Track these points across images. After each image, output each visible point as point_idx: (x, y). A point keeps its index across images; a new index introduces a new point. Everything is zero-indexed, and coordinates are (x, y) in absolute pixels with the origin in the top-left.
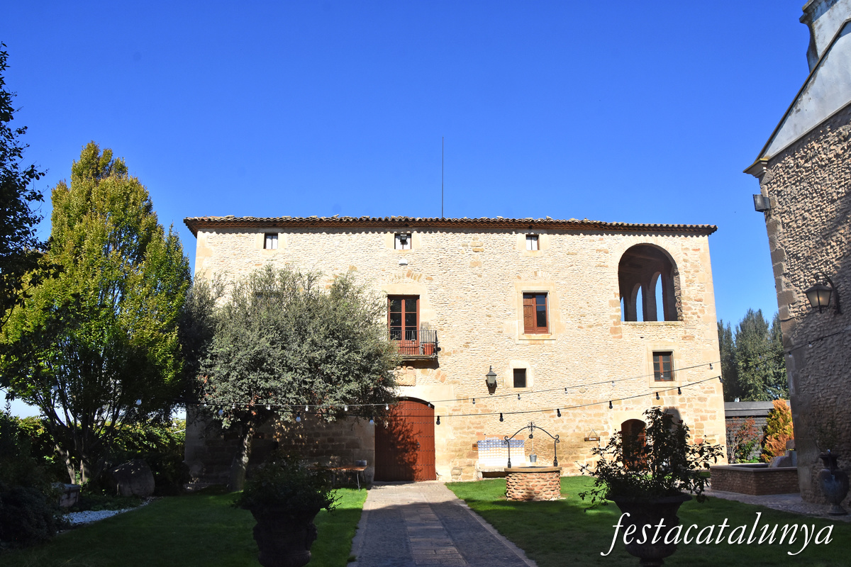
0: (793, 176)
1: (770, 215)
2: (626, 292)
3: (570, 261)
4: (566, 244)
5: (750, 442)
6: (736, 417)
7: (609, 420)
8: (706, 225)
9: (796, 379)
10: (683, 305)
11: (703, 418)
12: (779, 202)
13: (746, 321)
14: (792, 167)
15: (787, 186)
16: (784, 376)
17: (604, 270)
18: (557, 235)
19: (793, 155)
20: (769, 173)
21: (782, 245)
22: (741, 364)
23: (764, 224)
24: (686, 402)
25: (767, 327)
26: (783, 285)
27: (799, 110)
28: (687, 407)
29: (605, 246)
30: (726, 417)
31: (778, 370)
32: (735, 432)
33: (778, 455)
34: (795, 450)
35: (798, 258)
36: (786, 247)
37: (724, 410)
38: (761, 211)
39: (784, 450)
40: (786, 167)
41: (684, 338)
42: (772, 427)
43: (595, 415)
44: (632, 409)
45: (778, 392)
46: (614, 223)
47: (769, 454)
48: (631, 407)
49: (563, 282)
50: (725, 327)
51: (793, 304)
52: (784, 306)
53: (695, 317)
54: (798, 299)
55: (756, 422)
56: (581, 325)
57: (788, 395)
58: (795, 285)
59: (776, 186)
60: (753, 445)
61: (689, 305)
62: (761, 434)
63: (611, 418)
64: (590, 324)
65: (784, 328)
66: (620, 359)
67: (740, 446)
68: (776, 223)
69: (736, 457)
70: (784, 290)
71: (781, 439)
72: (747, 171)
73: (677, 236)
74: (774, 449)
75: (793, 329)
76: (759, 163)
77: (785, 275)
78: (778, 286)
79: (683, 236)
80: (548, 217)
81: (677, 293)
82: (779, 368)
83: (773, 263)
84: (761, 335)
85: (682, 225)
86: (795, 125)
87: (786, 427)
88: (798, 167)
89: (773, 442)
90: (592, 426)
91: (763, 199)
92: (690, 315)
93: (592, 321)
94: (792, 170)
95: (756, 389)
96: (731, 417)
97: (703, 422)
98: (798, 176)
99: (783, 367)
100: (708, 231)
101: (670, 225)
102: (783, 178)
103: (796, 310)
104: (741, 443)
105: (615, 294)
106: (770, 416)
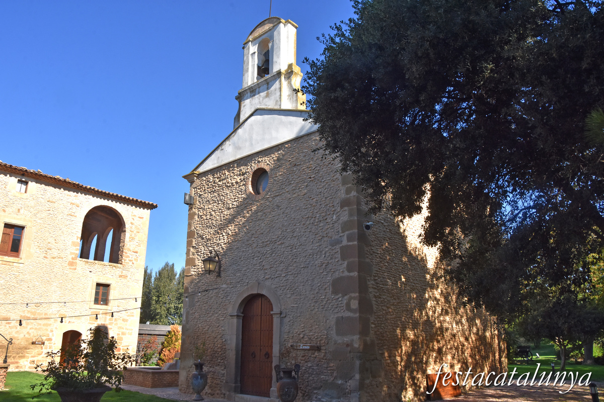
0: (210, 188)
1: (192, 208)
2: (86, 237)
3: (49, 206)
4: (48, 193)
5: (152, 352)
6: (145, 334)
7: (54, 330)
8: (151, 203)
9: (188, 313)
10: (124, 253)
11: (123, 334)
12: (199, 201)
13: (163, 269)
14: (211, 182)
15: (206, 193)
16: (180, 309)
17: (73, 218)
18: (43, 185)
19: (213, 175)
20: (197, 182)
21: (195, 229)
22: (154, 298)
23: (188, 213)
24: (113, 321)
25: (176, 276)
26: (191, 253)
27: (223, 149)
28: (113, 325)
29: (78, 202)
30: (139, 334)
31: (177, 305)
32: (143, 345)
33: (168, 361)
34: (180, 359)
35: (203, 239)
36: (197, 230)
37: (138, 329)
38: (187, 204)
39: (173, 358)
40: (208, 181)
41: (121, 276)
42: (168, 343)
43: (44, 325)
44: (74, 322)
45: (175, 319)
46: (89, 187)
47: (163, 360)
48: (73, 321)
49: (39, 221)
50: (149, 271)
51: (194, 266)
52: (188, 267)
53: (131, 263)
54: (198, 264)
55: (158, 339)
56: (46, 256)
57: (181, 322)
58: (198, 255)
59: (199, 190)
60: (154, 354)
61: (128, 254)
62: (160, 347)
63: (56, 328)
64: (53, 256)
65: (187, 281)
66: (72, 285)
67: (145, 355)
68: (195, 214)
69: (141, 362)
70: (191, 257)
71: (172, 351)
72: (185, 177)
73: (130, 206)
74: (167, 358)
75: (192, 282)
76: (192, 174)
77: (193, 247)
78: (188, 253)
79: (134, 207)
80: (39, 170)
81: (121, 244)
82: (178, 304)
83: (187, 238)
84: (171, 280)
85: (135, 199)
86: (219, 158)
87: (177, 343)
88: (214, 183)
89: (167, 353)
90: (40, 333)
91: (190, 197)
92: (127, 261)
93: (56, 255)
94: (211, 184)
95: (161, 316)
96: (142, 334)
97: (123, 336)
98: (214, 189)
99: (181, 303)
100: (151, 207)
101: (127, 197)
102: (205, 187)
103: (195, 270)
104: (146, 352)
105: (78, 237)
106: (167, 336)
